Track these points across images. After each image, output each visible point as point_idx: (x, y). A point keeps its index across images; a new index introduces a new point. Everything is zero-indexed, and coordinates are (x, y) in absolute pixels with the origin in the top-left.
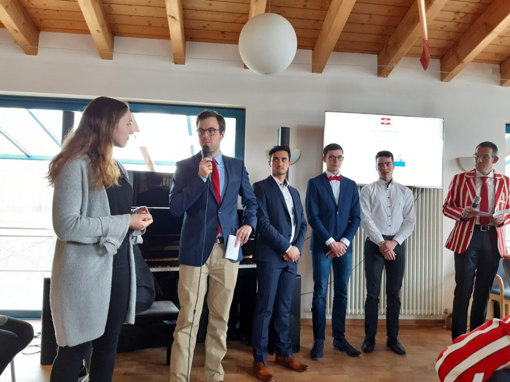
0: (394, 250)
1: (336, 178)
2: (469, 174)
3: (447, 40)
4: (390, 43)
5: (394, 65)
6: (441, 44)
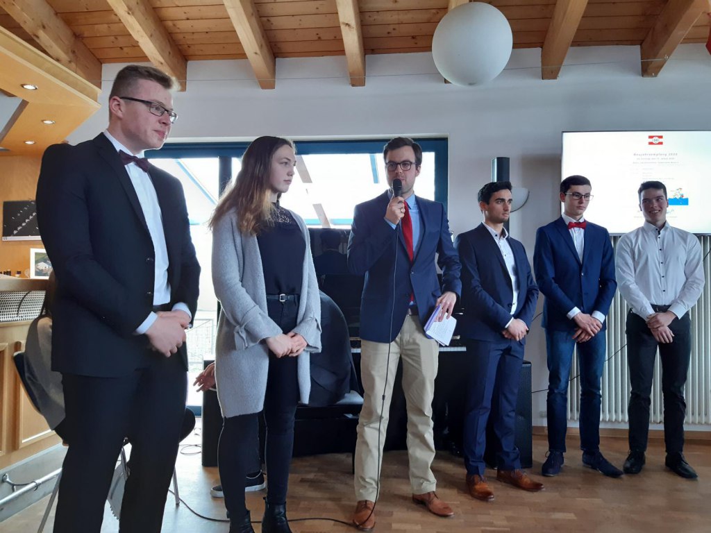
0: (670, 327)
1: (579, 225)
4: (658, 26)
5: (666, 57)
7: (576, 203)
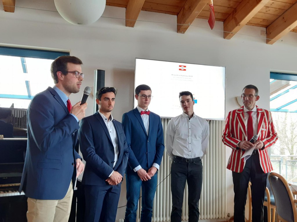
1: (146, 113)
2: (239, 110)
3: (228, 8)
4: (186, 7)
5: (189, 24)
6: (224, 10)
7: (144, 100)
